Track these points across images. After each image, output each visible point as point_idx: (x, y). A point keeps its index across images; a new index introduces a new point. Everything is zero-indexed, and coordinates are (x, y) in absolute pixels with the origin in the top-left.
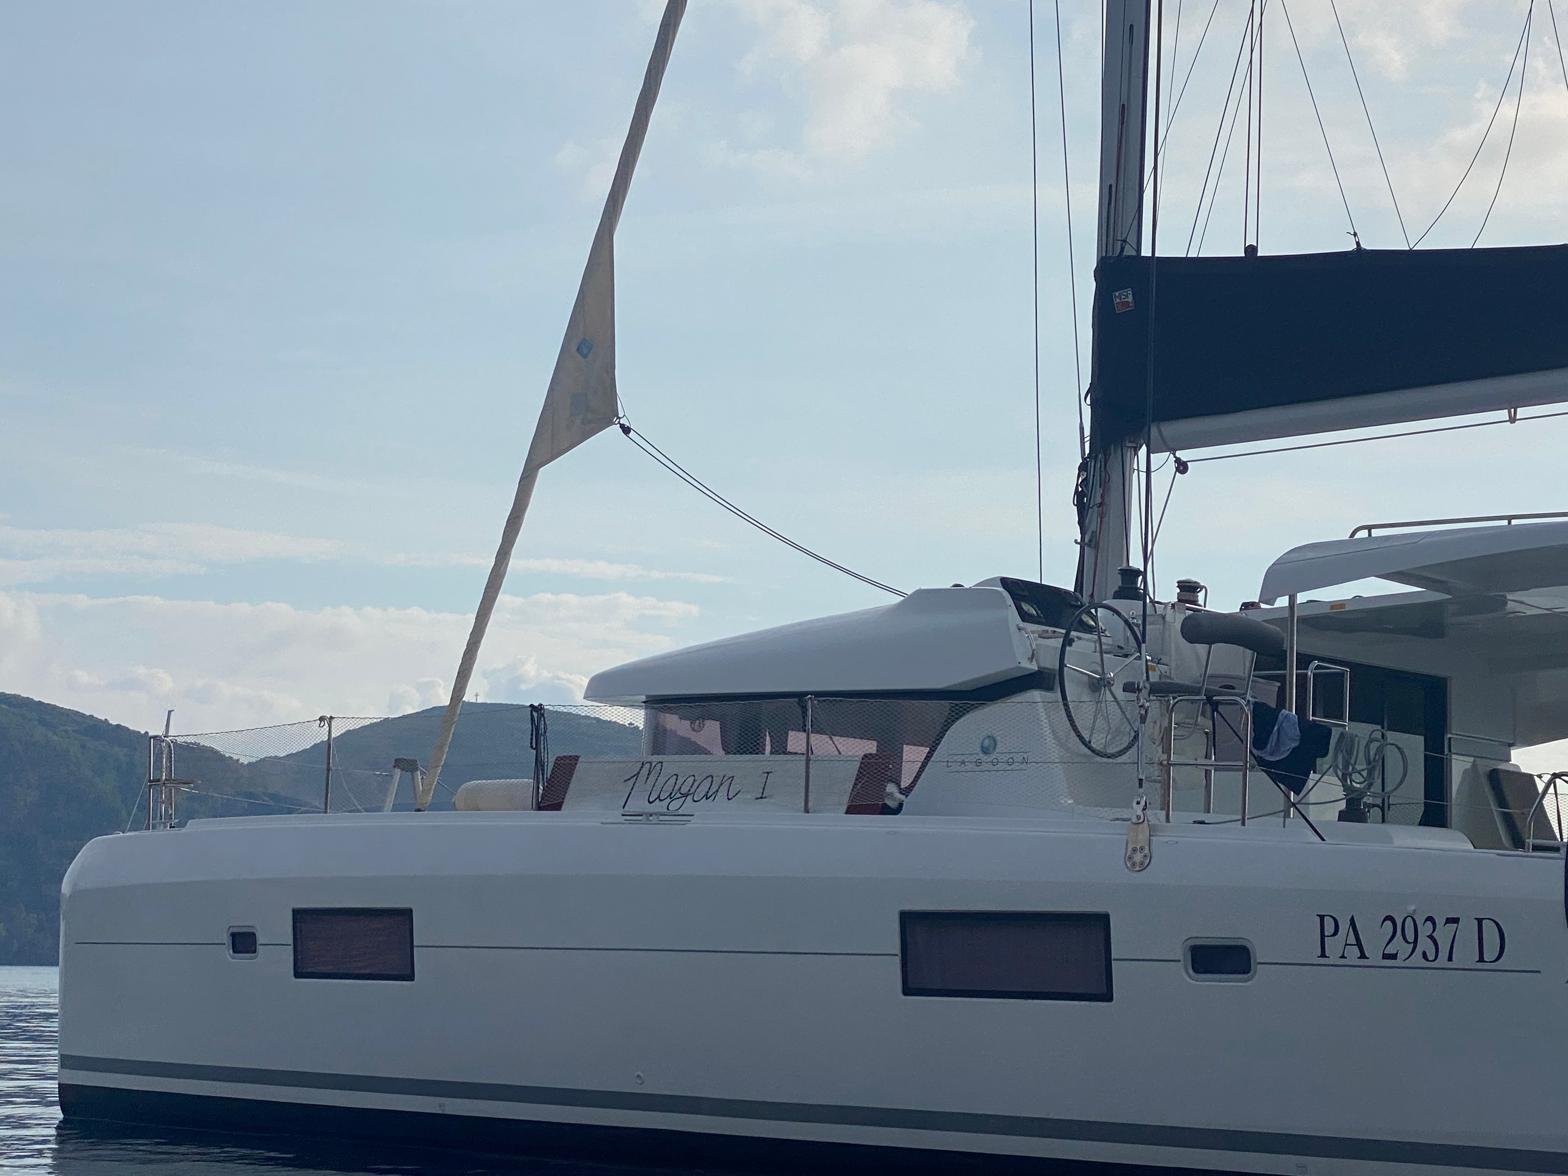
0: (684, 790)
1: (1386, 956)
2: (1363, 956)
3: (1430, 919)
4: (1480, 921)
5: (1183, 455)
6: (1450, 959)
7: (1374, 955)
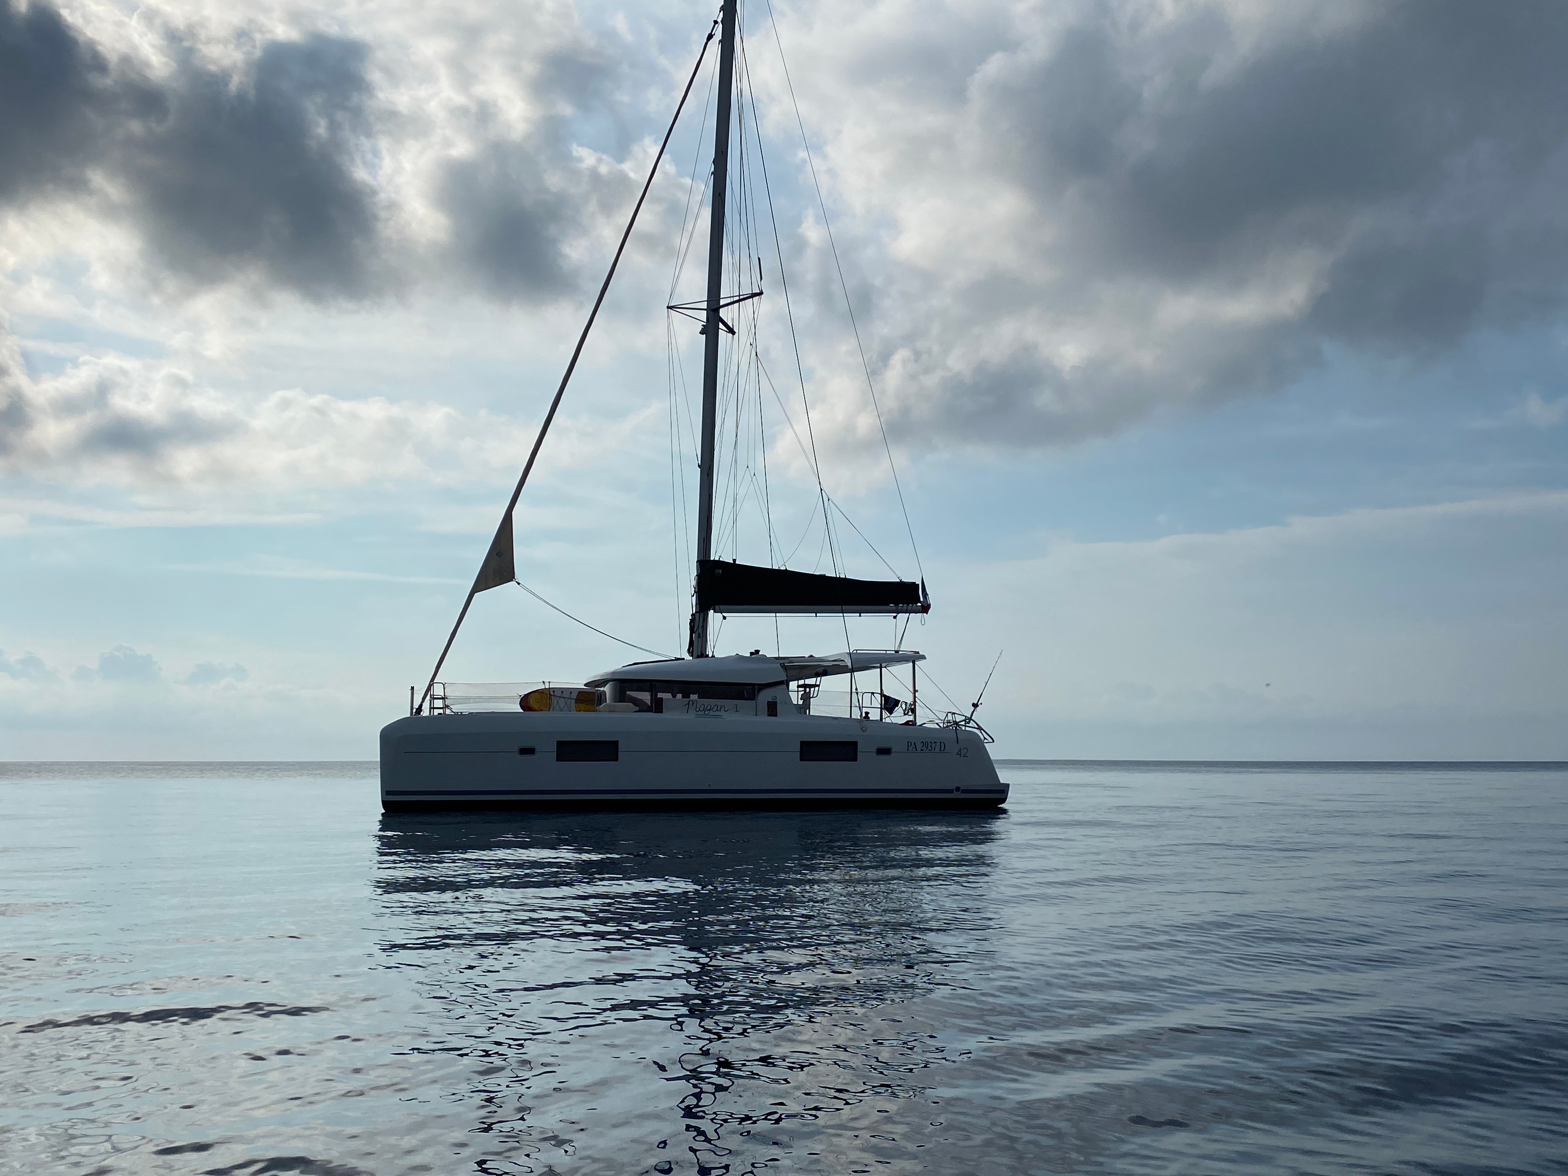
1: (921, 750)
2: (916, 750)
3: (931, 742)
4: (941, 743)
5: (725, 614)
6: (934, 750)
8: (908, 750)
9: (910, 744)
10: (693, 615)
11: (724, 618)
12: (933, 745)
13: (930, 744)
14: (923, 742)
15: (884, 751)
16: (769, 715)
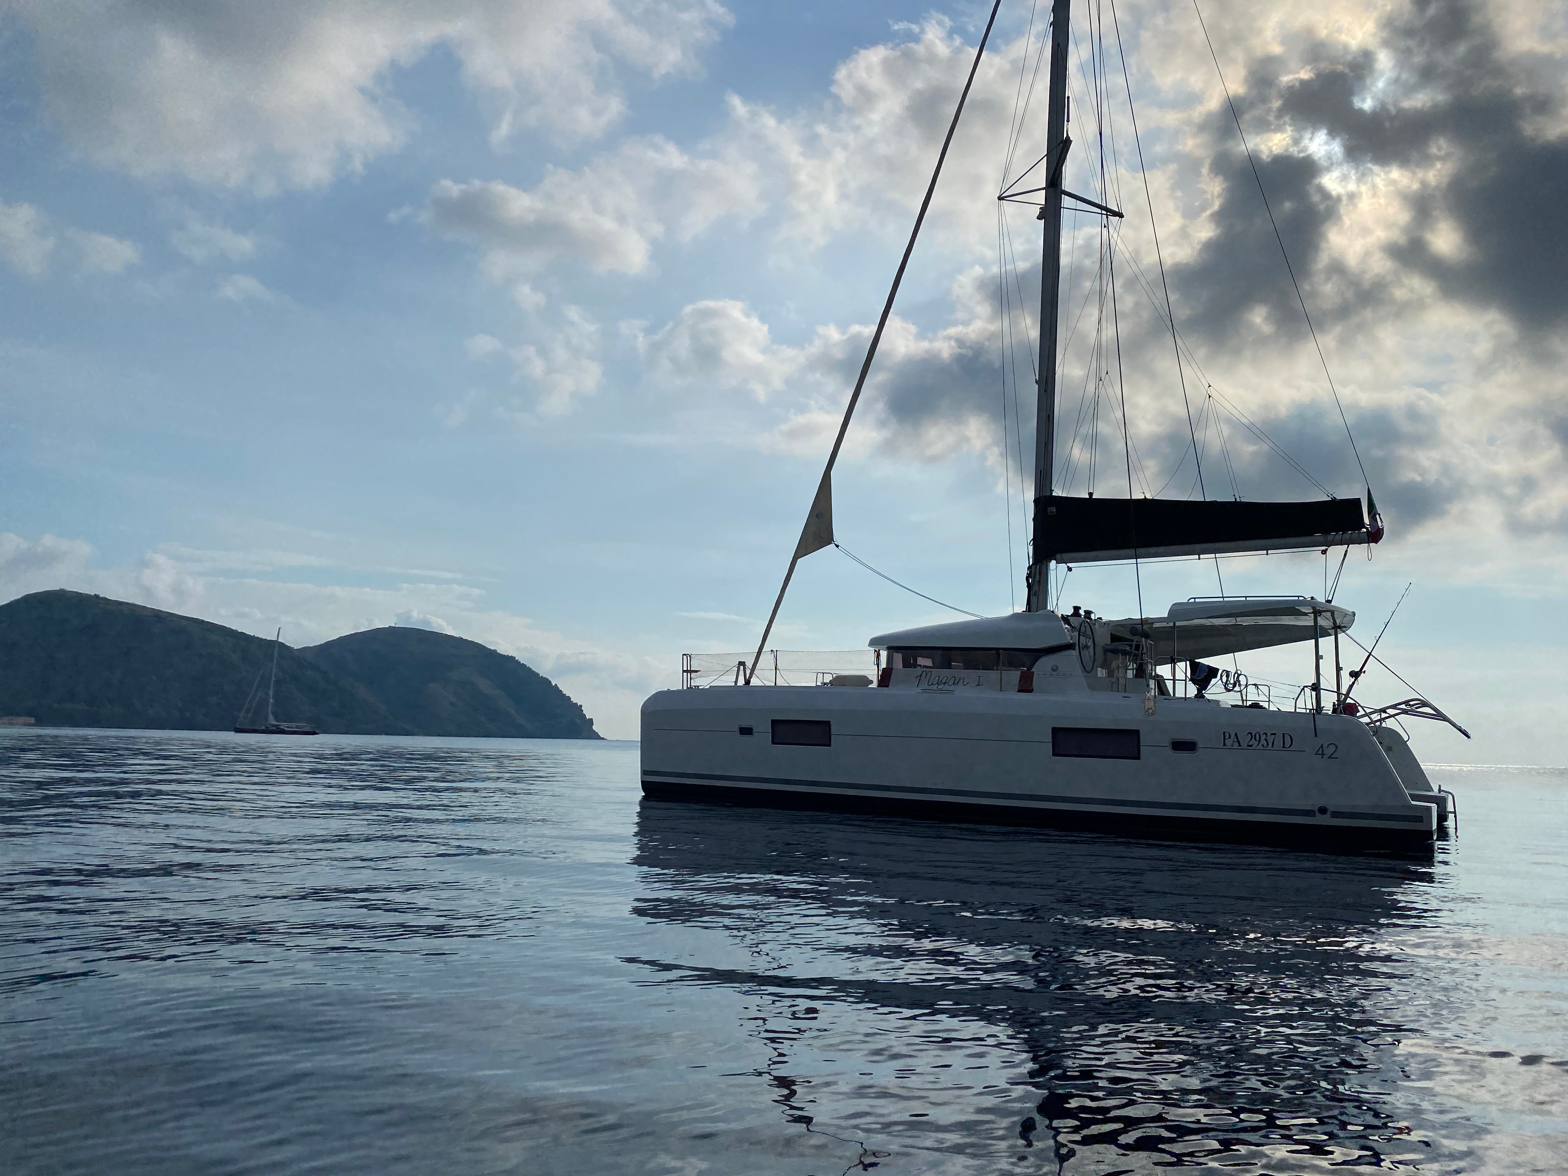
0: (944, 681)
1: (1248, 746)
2: (1240, 745)
3: (1265, 734)
4: (1283, 734)
5: (1070, 565)
6: (1272, 746)
7: (1244, 744)
8: (1224, 745)
9: (1227, 736)
10: (1029, 568)
12: (1270, 739)
13: (1263, 737)
14: (1250, 733)
15: (1182, 746)
16: (1019, 691)
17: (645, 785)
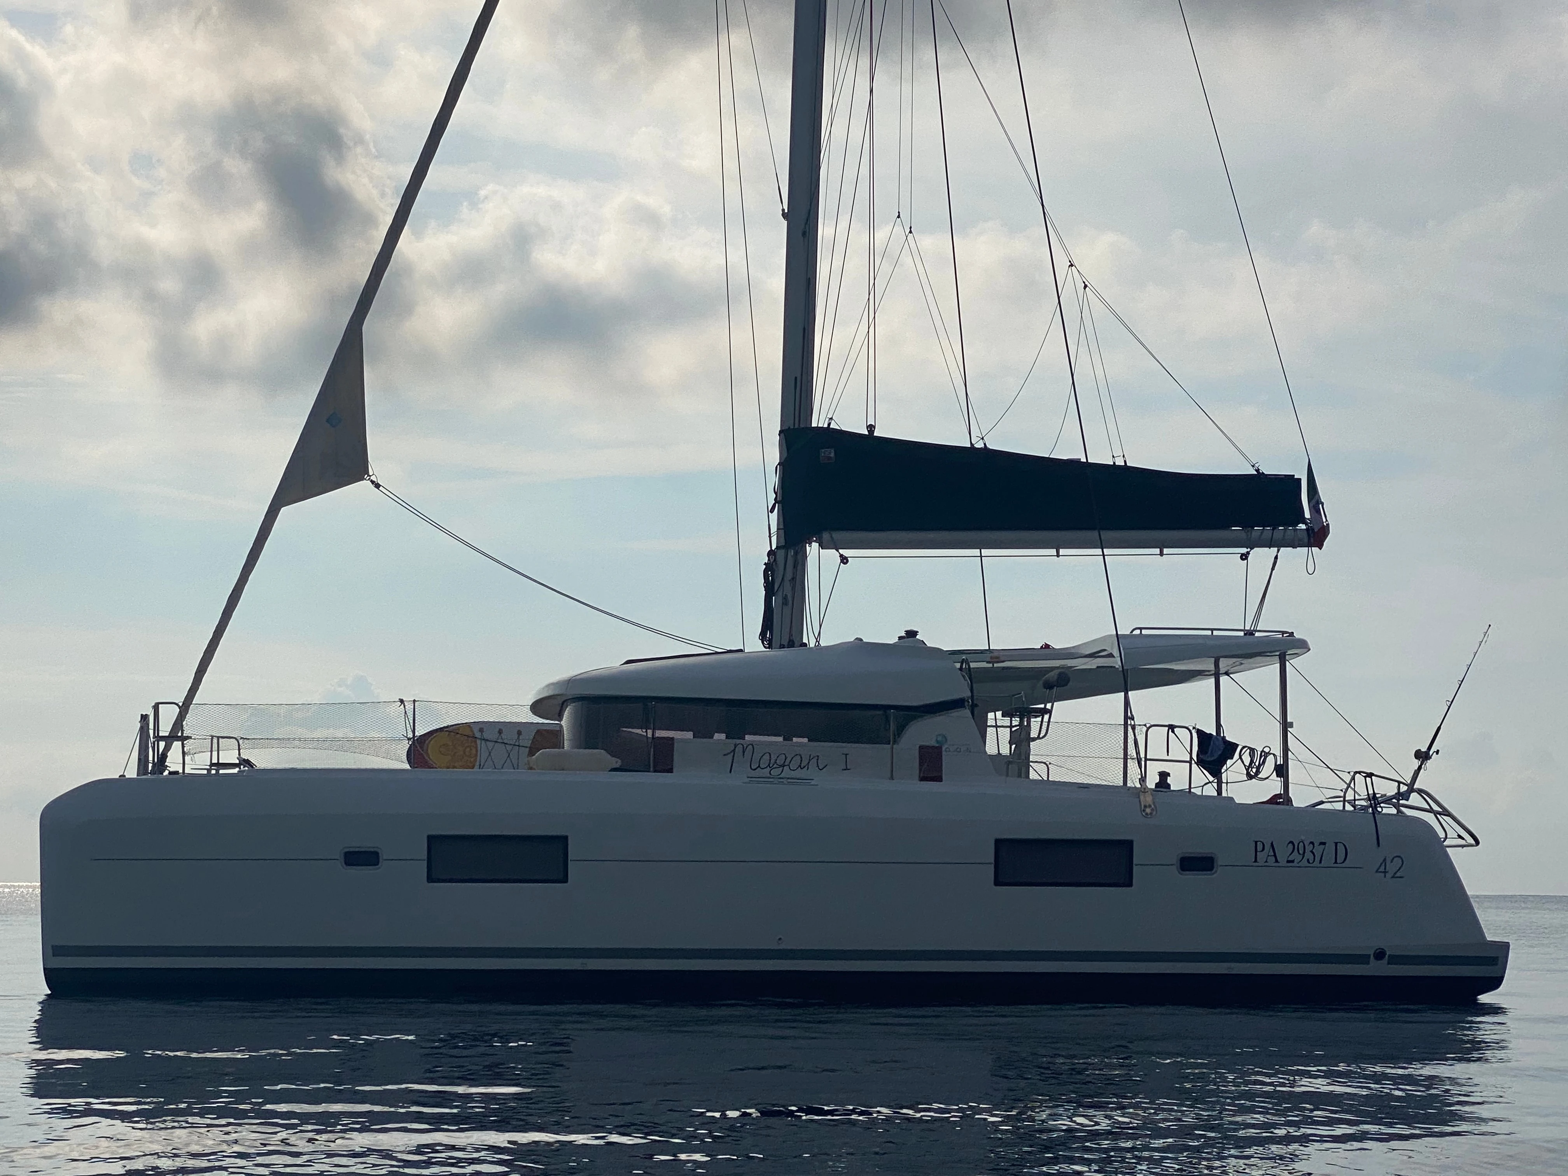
1: (1288, 862)
2: (1277, 861)
3: (1312, 843)
4: (1336, 844)
5: (846, 552)
6: (1320, 862)
7: (1282, 861)
8: (1256, 861)
9: (1260, 847)
10: (771, 553)
11: (844, 560)
12: (1318, 850)
13: (1309, 848)
14: (1291, 842)
15: (1197, 863)
16: (923, 779)
17: (50, 975)
